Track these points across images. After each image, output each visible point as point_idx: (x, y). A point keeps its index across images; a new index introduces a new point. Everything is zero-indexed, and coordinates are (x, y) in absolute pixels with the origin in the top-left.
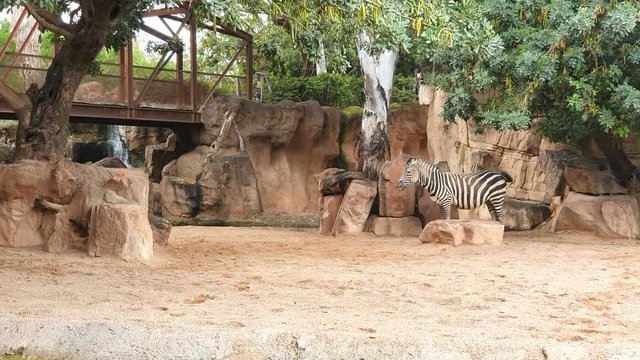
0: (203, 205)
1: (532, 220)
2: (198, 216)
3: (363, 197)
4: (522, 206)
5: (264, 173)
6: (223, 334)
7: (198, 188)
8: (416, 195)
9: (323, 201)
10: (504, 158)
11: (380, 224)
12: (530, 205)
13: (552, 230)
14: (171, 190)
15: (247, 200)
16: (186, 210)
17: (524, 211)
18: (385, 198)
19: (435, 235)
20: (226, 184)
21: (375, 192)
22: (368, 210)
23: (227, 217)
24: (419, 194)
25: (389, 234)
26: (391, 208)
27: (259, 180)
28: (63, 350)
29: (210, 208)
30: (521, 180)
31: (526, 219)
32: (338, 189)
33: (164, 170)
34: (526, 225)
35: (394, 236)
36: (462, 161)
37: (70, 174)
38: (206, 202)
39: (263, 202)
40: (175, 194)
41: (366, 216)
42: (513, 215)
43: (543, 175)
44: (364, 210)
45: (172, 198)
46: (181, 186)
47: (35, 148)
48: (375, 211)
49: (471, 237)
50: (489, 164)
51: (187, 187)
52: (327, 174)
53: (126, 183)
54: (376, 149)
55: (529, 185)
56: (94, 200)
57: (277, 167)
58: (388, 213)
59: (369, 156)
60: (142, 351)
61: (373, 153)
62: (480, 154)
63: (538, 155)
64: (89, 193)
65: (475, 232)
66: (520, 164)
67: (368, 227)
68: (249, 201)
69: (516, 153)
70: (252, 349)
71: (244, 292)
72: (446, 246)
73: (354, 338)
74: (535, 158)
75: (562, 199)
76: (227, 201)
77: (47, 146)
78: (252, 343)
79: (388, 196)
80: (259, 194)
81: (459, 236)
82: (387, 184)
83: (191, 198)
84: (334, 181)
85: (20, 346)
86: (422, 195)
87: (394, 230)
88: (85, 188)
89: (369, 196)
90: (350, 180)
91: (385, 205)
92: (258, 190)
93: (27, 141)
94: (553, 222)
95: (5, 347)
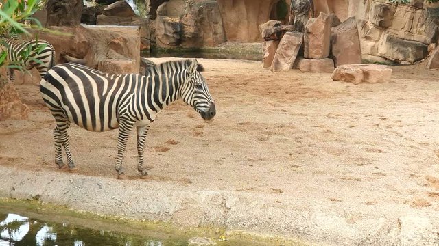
0: (185, 37)
1: (415, 55)
2: (181, 45)
3: (292, 44)
4: (409, 45)
5: (228, 13)
6: (175, 193)
7: (181, 25)
8: (331, 42)
9: (265, 44)
10: (398, 9)
11: (304, 63)
12: (415, 44)
13: (428, 67)
14: (162, 26)
15: (215, 33)
16: (173, 40)
17: (409, 49)
18: (308, 46)
19: (342, 76)
20: (200, 22)
21: (301, 41)
22: (296, 54)
23: (202, 45)
24: (333, 42)
25: (310, 70)
26: (313, 52)
27: (225, 18)
28: (66, 199)
29: (190, 39)
30: (409, 26)
31: (411, 55)
32: (276, 37)
33: (158, 9)
34: (411, 59)
35: (314, 72)
36: (368, 10)
37: (83, 37)
38: (186, 36)
39: (227, 34)
40: (165, 29)
41: (294, 58)
42: (401, 52)
43: (424, 26)
44: (293, 53)
45: (163, 32)
46: (169, 24)
47: (60, 17)
48: (301, 54)
49: (368, 78)
50: (387, 14)
51: (173, 25)
52: (269, 25)
53: (122, 44)
54: (303, 8)
55: (414, 30)
56: (100, 56)
57: (237, 9)
58: (310, 56)
59: (298, 13)
60: (119, 203)
61: (301, 11)
62: (380, 6)
63: (422, 9)
64: (97, 51)
65: (371, 74)
66: (409, 15)
67: (295, 66)
68: (217, 34)
69: (406, 7)
70: (195, 206)
71: (199, 138)
72: (349, 84)
73: (266, 201)
74: (420, 11)
75: (436, 46)
76: (202, 34)
77: (68, 15)
78: (194, 201)
79: (310, 44)
80: (224, 30)
81: (359, 78)
82: (310, 36)
83: (176, 33)
84: (273, 31)
85: (37, 194)
86: (335, 43)
87: (314, 68)
88: (94, 48)
89: (297, 43)
90: (284, 31)
91: (308, 50)
92: (223, 26)
93: (54, 12)
94: (430, 60)
95: (27, 194)
